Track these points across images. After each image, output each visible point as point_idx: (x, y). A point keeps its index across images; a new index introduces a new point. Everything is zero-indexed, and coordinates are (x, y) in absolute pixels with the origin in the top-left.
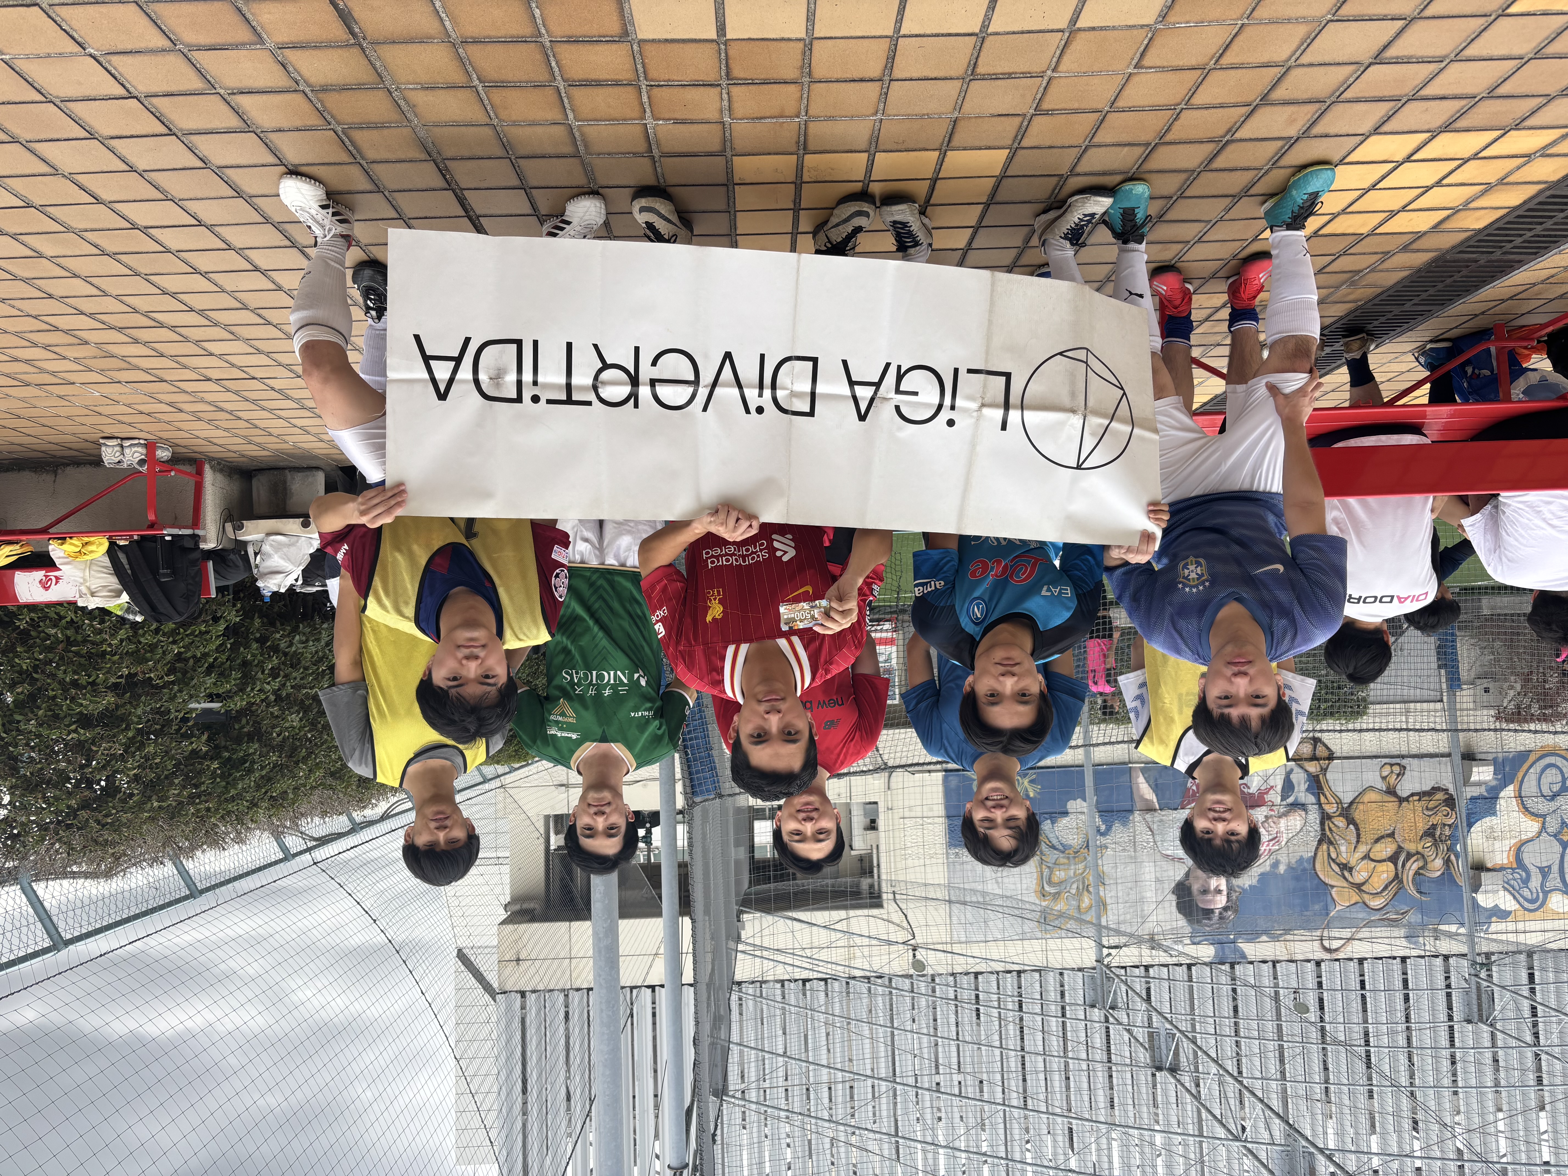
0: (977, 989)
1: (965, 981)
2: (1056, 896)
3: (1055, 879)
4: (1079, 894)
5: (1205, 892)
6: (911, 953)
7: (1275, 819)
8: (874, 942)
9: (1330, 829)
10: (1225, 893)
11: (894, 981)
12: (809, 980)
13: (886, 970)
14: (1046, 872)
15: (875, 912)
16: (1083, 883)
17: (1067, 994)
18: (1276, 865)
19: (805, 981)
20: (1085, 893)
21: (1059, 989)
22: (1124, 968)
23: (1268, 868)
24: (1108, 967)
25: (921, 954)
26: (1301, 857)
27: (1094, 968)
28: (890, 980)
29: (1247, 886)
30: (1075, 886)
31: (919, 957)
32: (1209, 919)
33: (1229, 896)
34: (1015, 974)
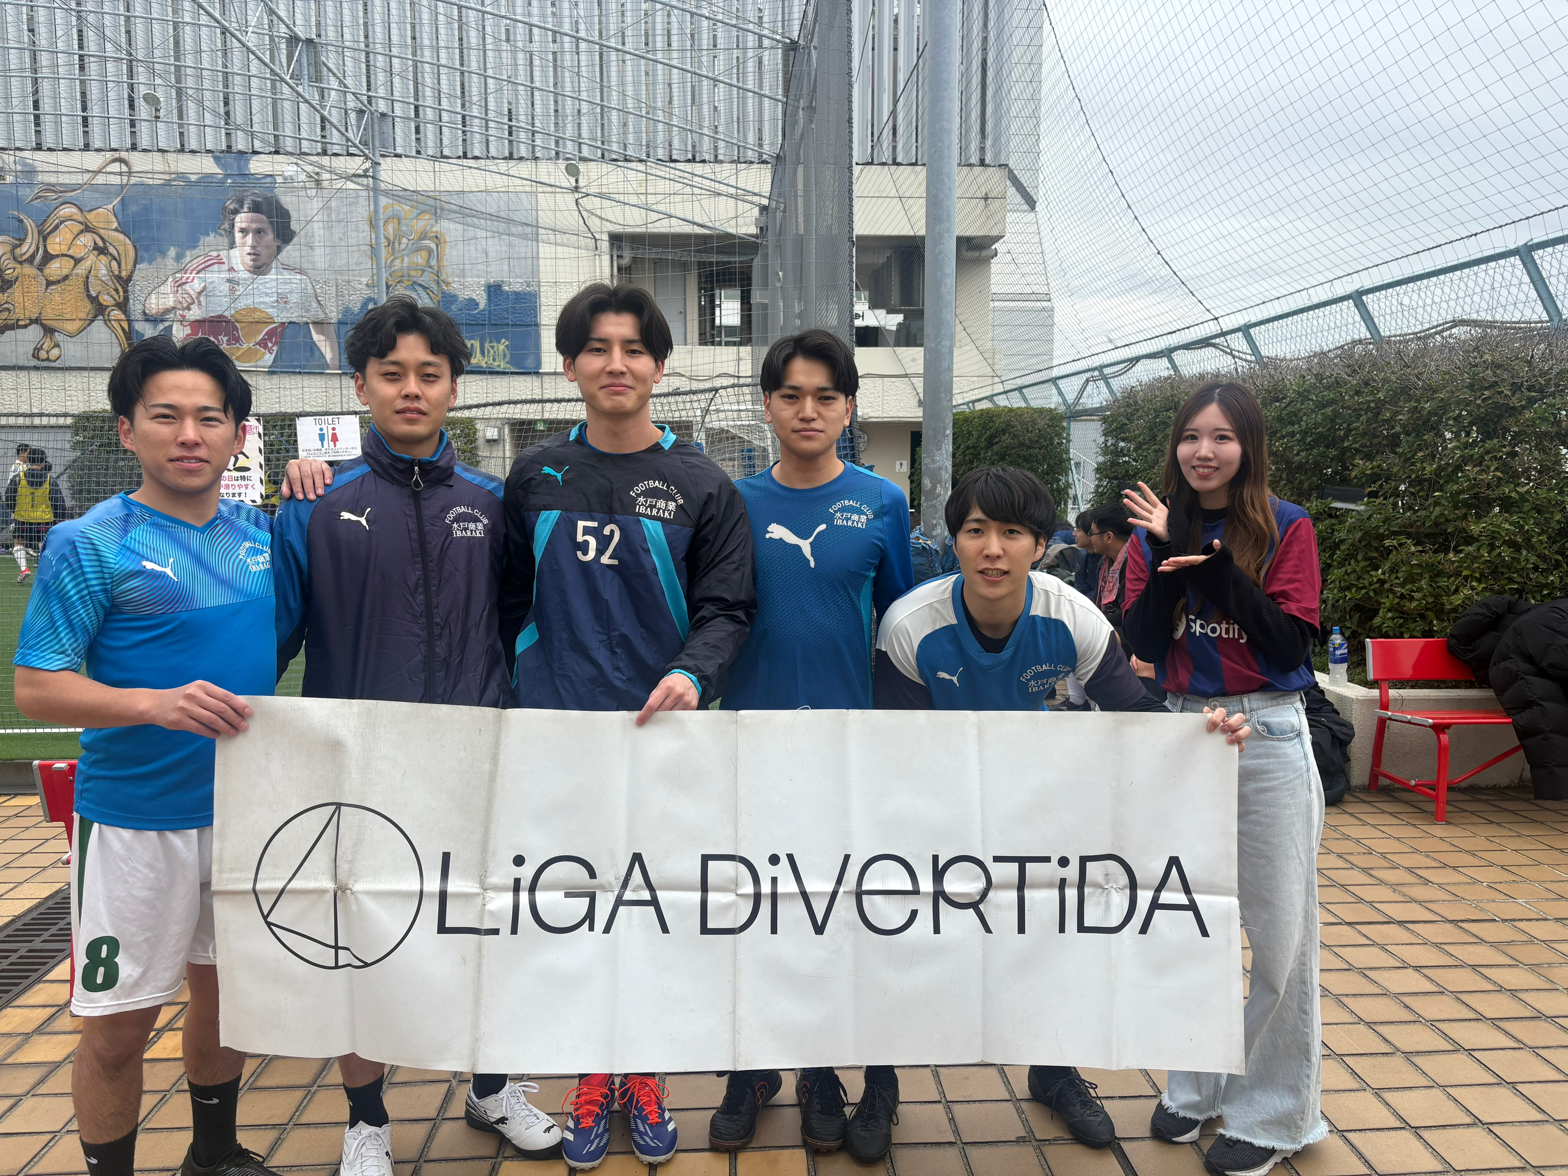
0: (510, 142)
1: (523, 151)
2: (423, 236)
3: (424, 254)
4: (399, 236)
5: (258, 232)
6: (581, 183)
7: (179, 306)
8: (621, 198)
9: (118, 293)
10: (236, 229)
11: (599, 155)
12: (688, 161)
13: (605, 167)
14: (433, 262)
15: (619, 229)
16: (393, 249)
17: (413, 130)
18: (179, 258)
19: (693, 160)
20: (391, 238)
21: (422, 136)
22: (350, 155)
23: (188, 253)
24: (367, 158)
25: (569, 182)
26: (150, 263)
27: (383, 156)
28: (603, 157)
29: (212, 235)
30: (403, 246)
31: (573, 180)
32: (254, 201)
33: (233, 226)
34: (469, 155)
